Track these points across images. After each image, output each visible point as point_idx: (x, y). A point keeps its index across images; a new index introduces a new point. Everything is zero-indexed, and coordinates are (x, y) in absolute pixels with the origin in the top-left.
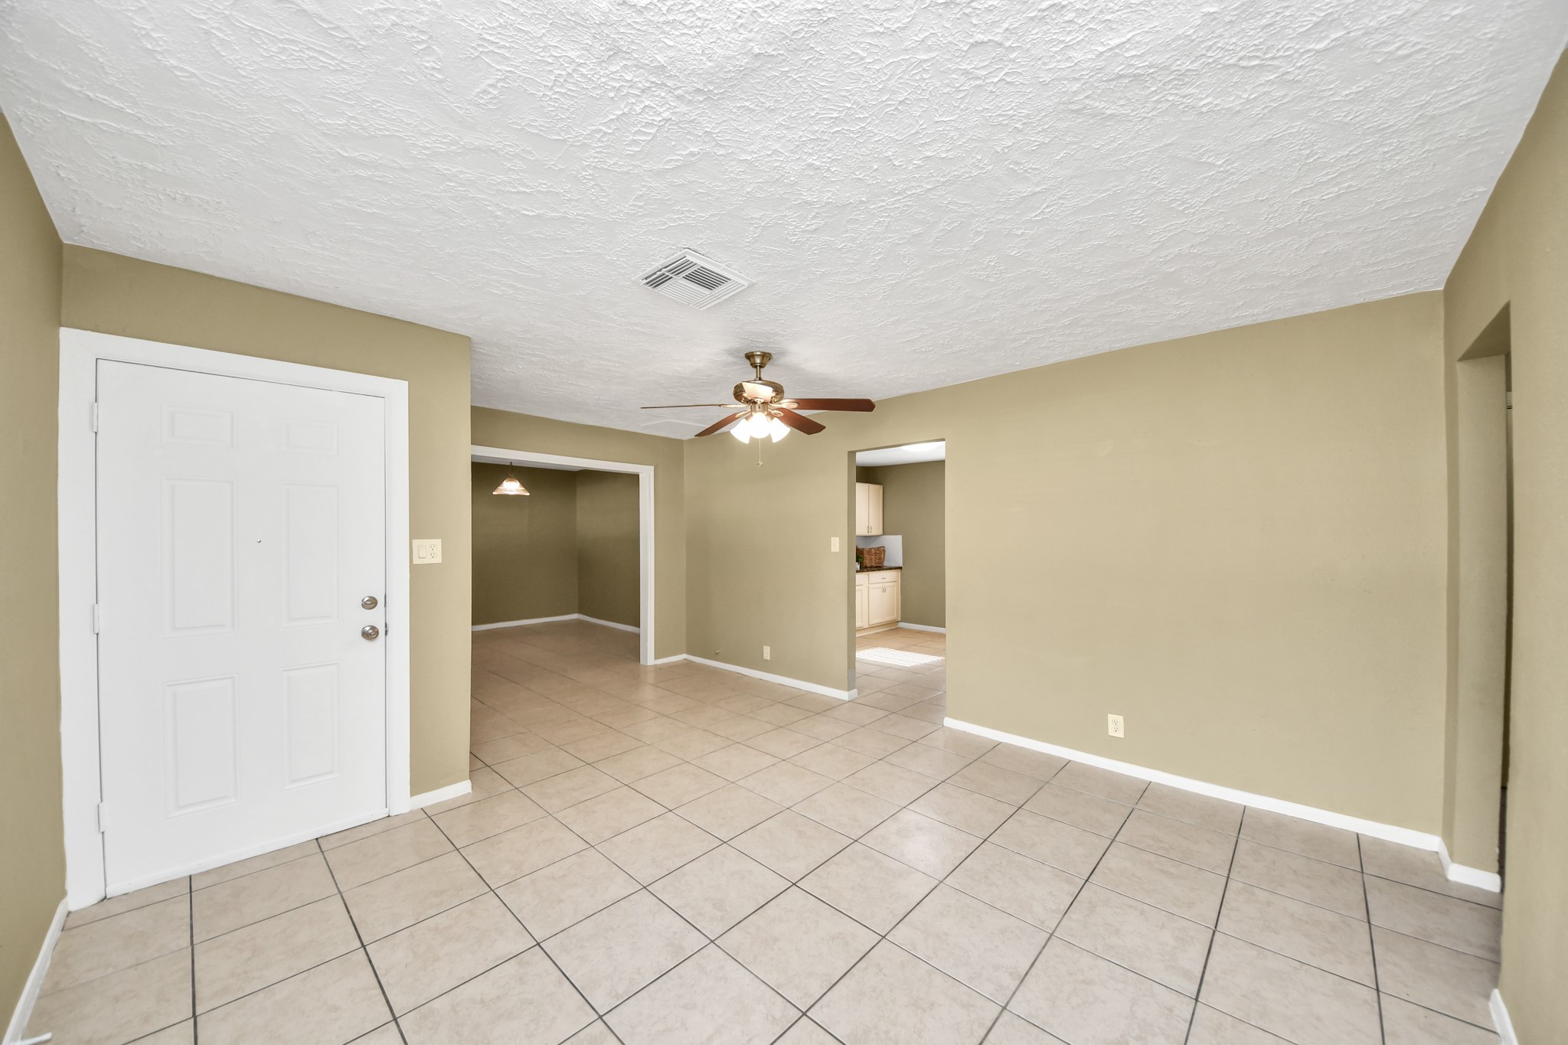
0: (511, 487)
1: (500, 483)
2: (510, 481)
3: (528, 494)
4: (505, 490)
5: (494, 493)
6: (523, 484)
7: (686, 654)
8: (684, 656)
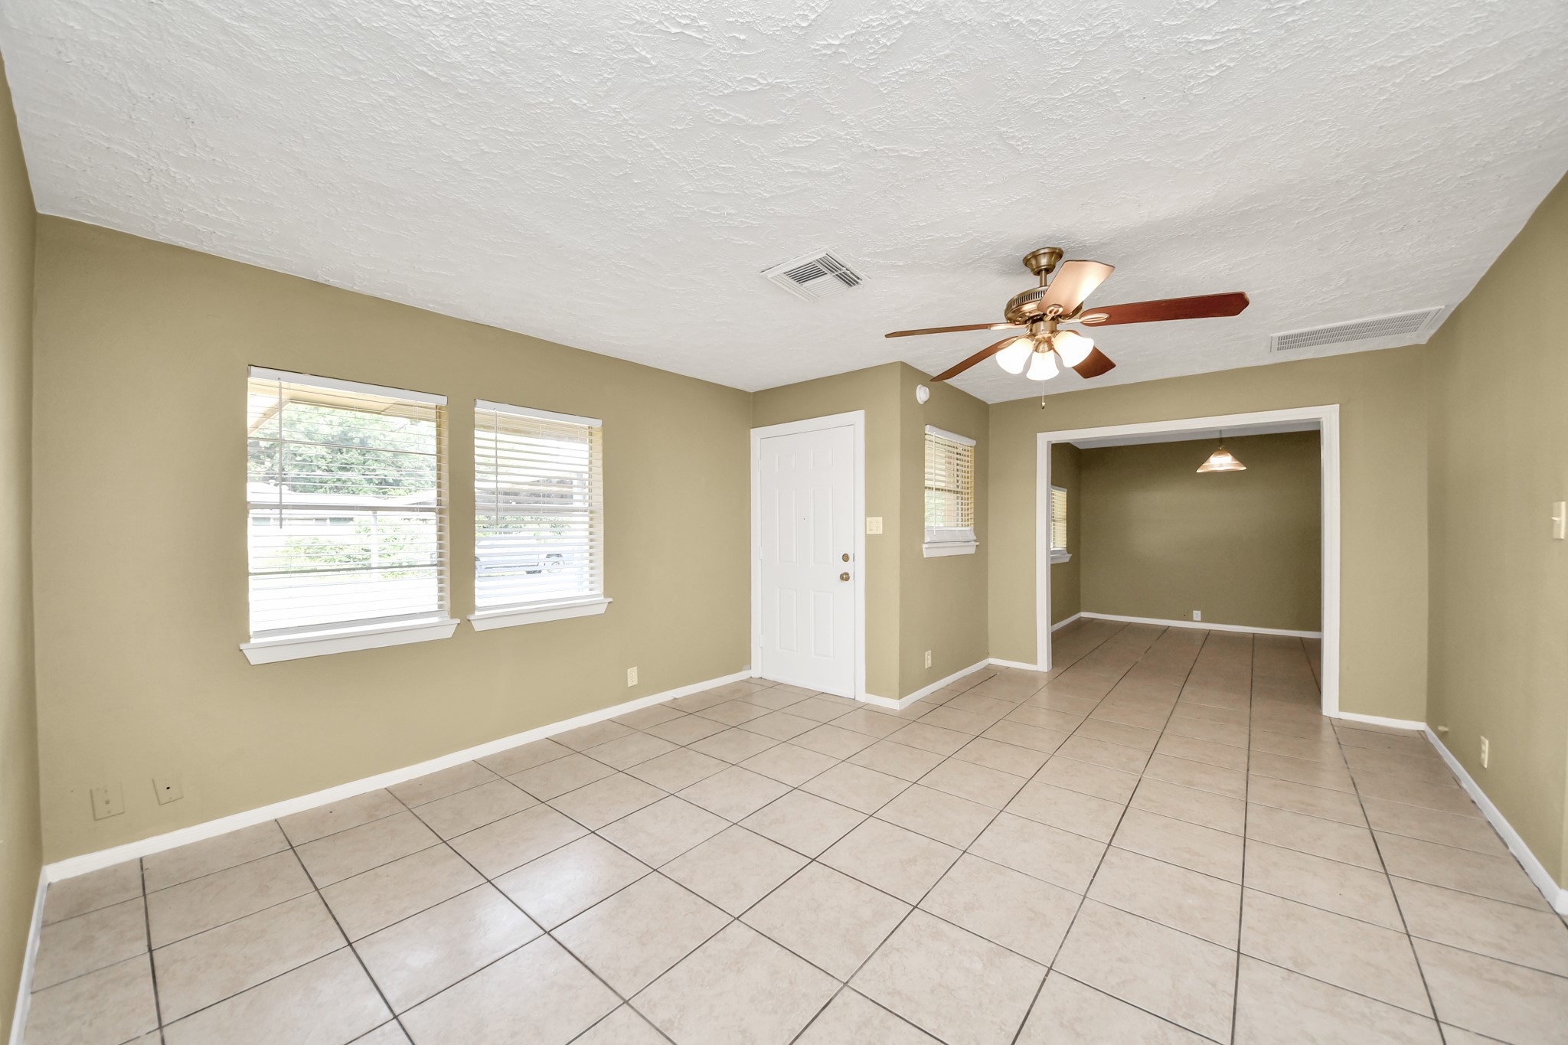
0: (1221, 462)
1: (1206, 459)
2: (1220, 454)
3: (1245, 468)
4: (1212, 466)
5: (1198, 471)
6: (1236, 456)
7: (1425, 723)
8: (1422, 726)
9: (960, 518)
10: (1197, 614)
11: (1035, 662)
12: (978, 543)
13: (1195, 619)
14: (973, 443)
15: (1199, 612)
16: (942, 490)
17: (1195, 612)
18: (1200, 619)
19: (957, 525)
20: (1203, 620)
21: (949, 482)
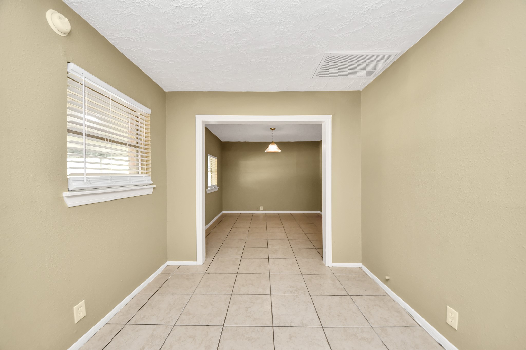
1: (268, 147)
2: (273, 144)
4: (268, 151)
7: (361, 264)
8: (360, 265)
9: (140, 167)
10: (262, 208)
11: (195, 259)
12: (155, 186)
13: (261, 210)
14: (149, 111)
15: (262, 207)
16: (126, 144)
17: (261, 207)
18: (262, 210)
19: (138, 173)
20: (264, 210)
21: (131, 139)
